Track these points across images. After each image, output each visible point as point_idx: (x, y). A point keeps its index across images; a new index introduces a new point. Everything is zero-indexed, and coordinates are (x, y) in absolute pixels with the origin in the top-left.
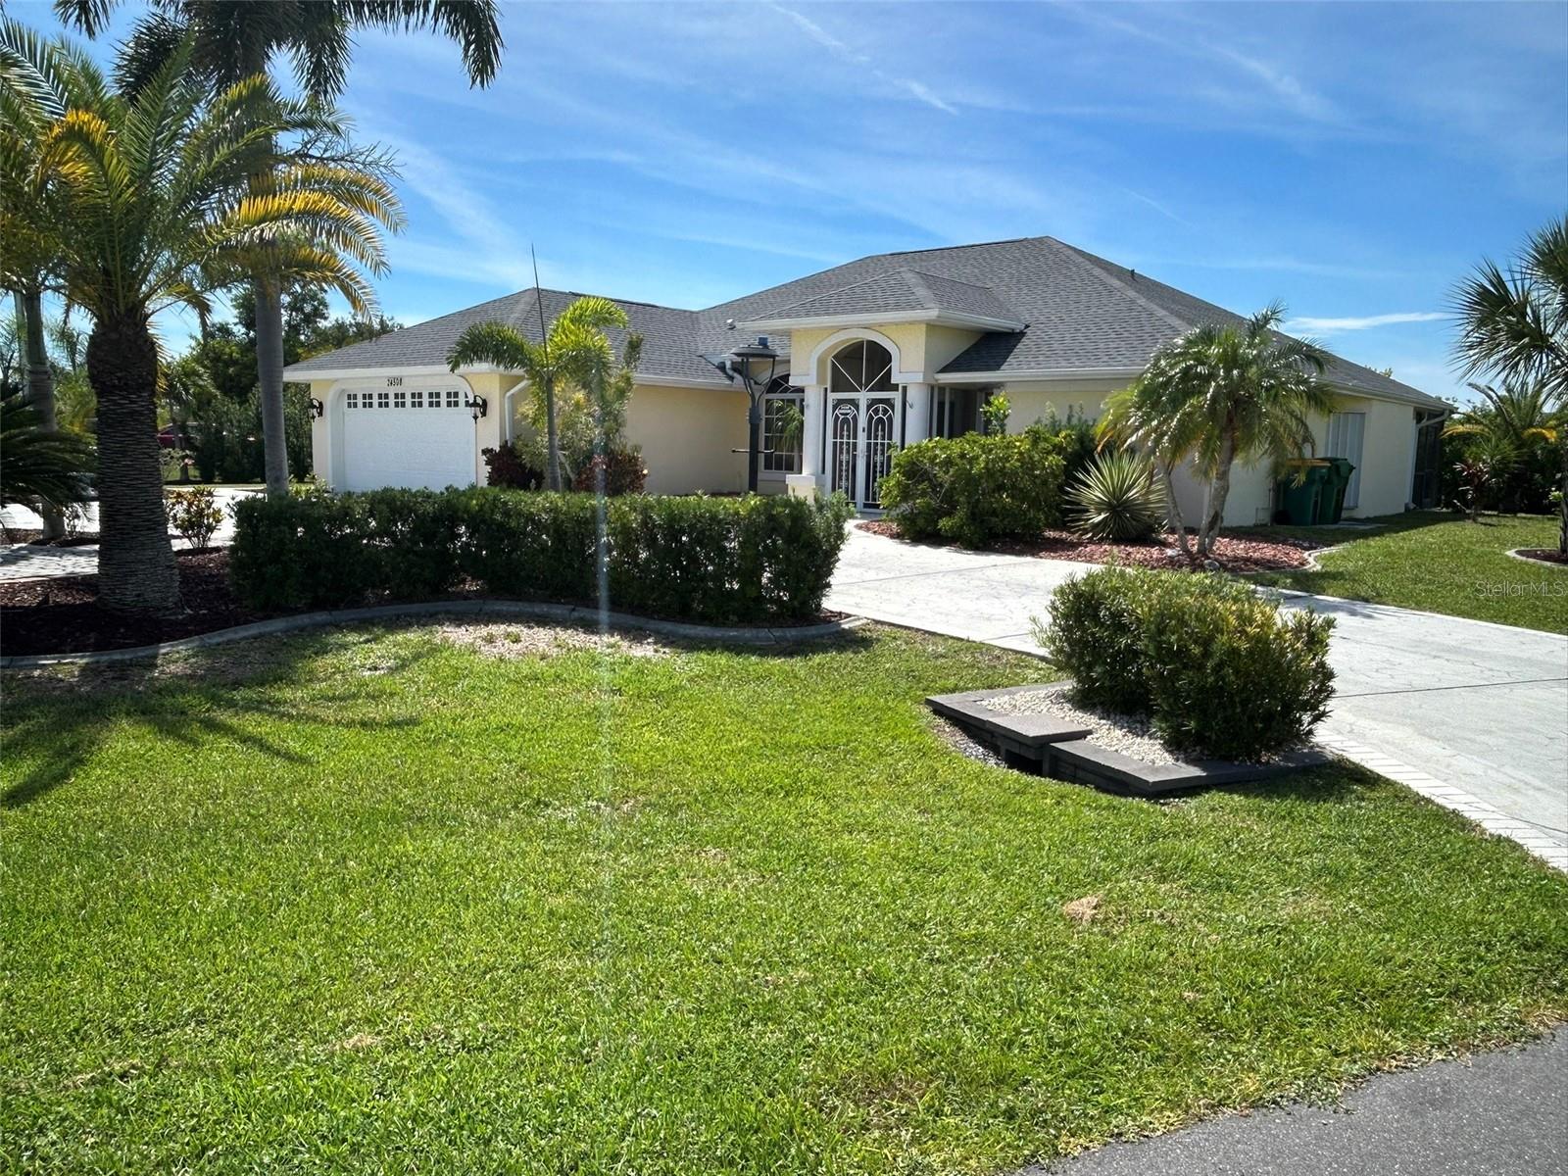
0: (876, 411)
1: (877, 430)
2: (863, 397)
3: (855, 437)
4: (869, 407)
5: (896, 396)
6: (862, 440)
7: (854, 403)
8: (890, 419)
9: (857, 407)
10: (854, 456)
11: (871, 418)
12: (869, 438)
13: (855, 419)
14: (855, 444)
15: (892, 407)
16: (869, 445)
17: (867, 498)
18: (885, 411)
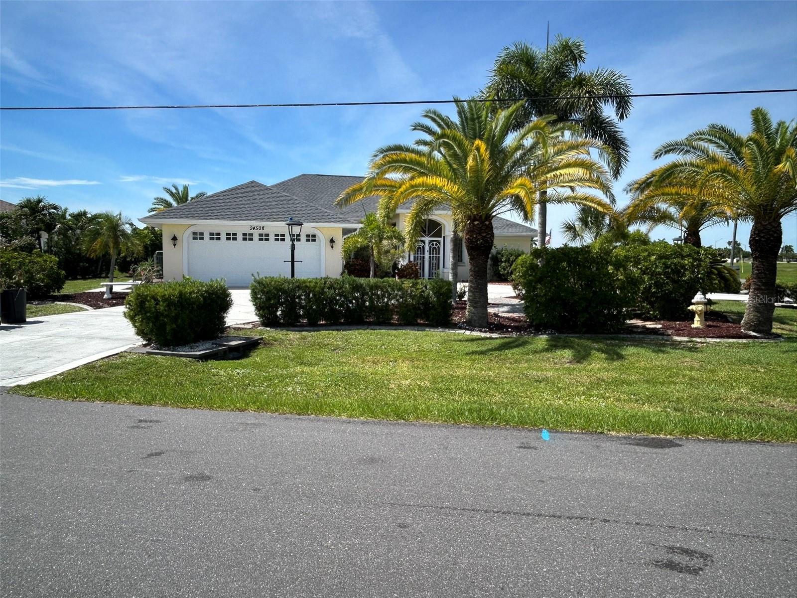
0: (433, 245)
1: (433, 251)
2: (427, 239)
3: (424, 254)
4: (429, 243)
5: (441, 239)
6: (427, 255)
7: (424, 242)
8: (439, 247)
9: (424, 243)
10: (424, 261)
11: (430, 247)
12: (430, 254)
13: (423, 247)
14: (424, 257)
15: (440, 243)
16: (430, 257)
17: (429, 276)
18: (436, 245)
